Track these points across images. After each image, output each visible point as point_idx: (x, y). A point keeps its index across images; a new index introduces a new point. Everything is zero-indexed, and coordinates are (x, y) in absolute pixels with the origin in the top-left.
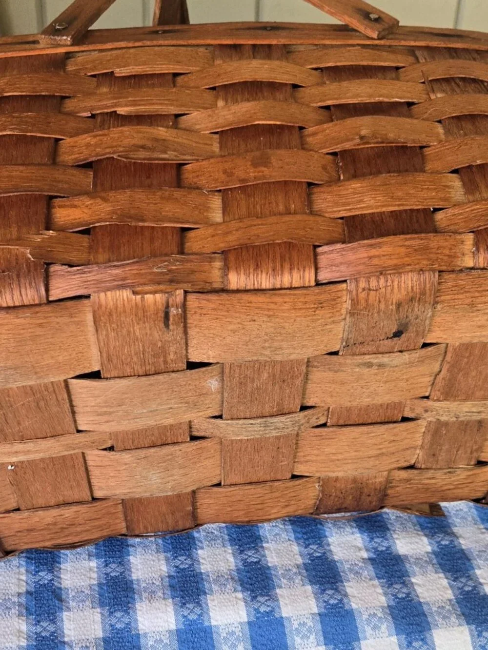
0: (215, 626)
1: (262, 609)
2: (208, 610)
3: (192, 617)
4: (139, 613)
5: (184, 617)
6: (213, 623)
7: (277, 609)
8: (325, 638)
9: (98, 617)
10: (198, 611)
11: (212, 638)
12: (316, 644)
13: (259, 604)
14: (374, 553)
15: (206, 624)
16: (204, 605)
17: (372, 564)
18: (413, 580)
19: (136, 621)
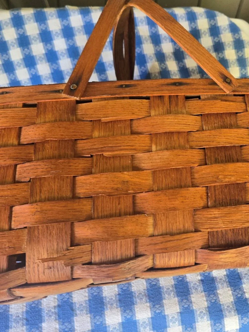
0: (138, 320)
1: (157, 312)
2: (135, 313)
3: (128, 317)
4: (106, 316)
5: (125, 317)
6: (137, 319)
7: (163, 311)
8: (182, 323)
9: (89, 319)
10: (131, 314)
11: (136, 325)
12: (178, 325)
13: (156, 309)
14: (203, 276)
15: (134, 319)
16: (133, 311)
17: (202, 284)
18: (218, 292)
19: (105, 320)
